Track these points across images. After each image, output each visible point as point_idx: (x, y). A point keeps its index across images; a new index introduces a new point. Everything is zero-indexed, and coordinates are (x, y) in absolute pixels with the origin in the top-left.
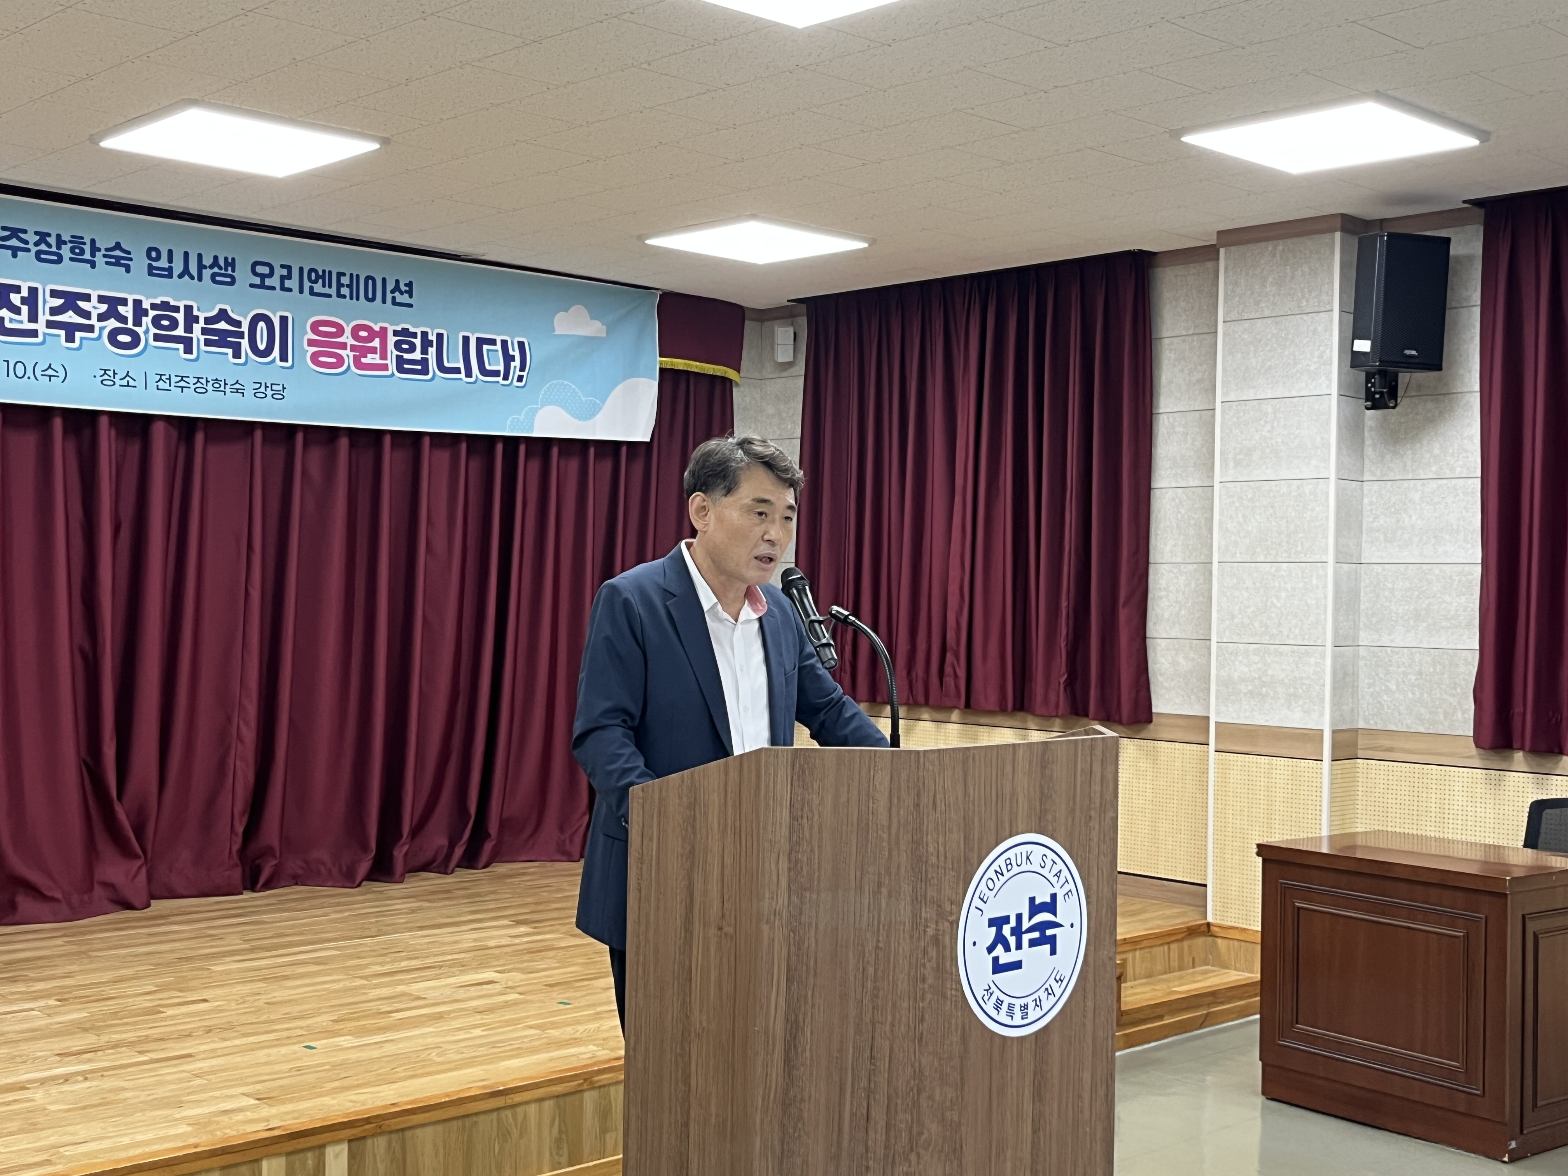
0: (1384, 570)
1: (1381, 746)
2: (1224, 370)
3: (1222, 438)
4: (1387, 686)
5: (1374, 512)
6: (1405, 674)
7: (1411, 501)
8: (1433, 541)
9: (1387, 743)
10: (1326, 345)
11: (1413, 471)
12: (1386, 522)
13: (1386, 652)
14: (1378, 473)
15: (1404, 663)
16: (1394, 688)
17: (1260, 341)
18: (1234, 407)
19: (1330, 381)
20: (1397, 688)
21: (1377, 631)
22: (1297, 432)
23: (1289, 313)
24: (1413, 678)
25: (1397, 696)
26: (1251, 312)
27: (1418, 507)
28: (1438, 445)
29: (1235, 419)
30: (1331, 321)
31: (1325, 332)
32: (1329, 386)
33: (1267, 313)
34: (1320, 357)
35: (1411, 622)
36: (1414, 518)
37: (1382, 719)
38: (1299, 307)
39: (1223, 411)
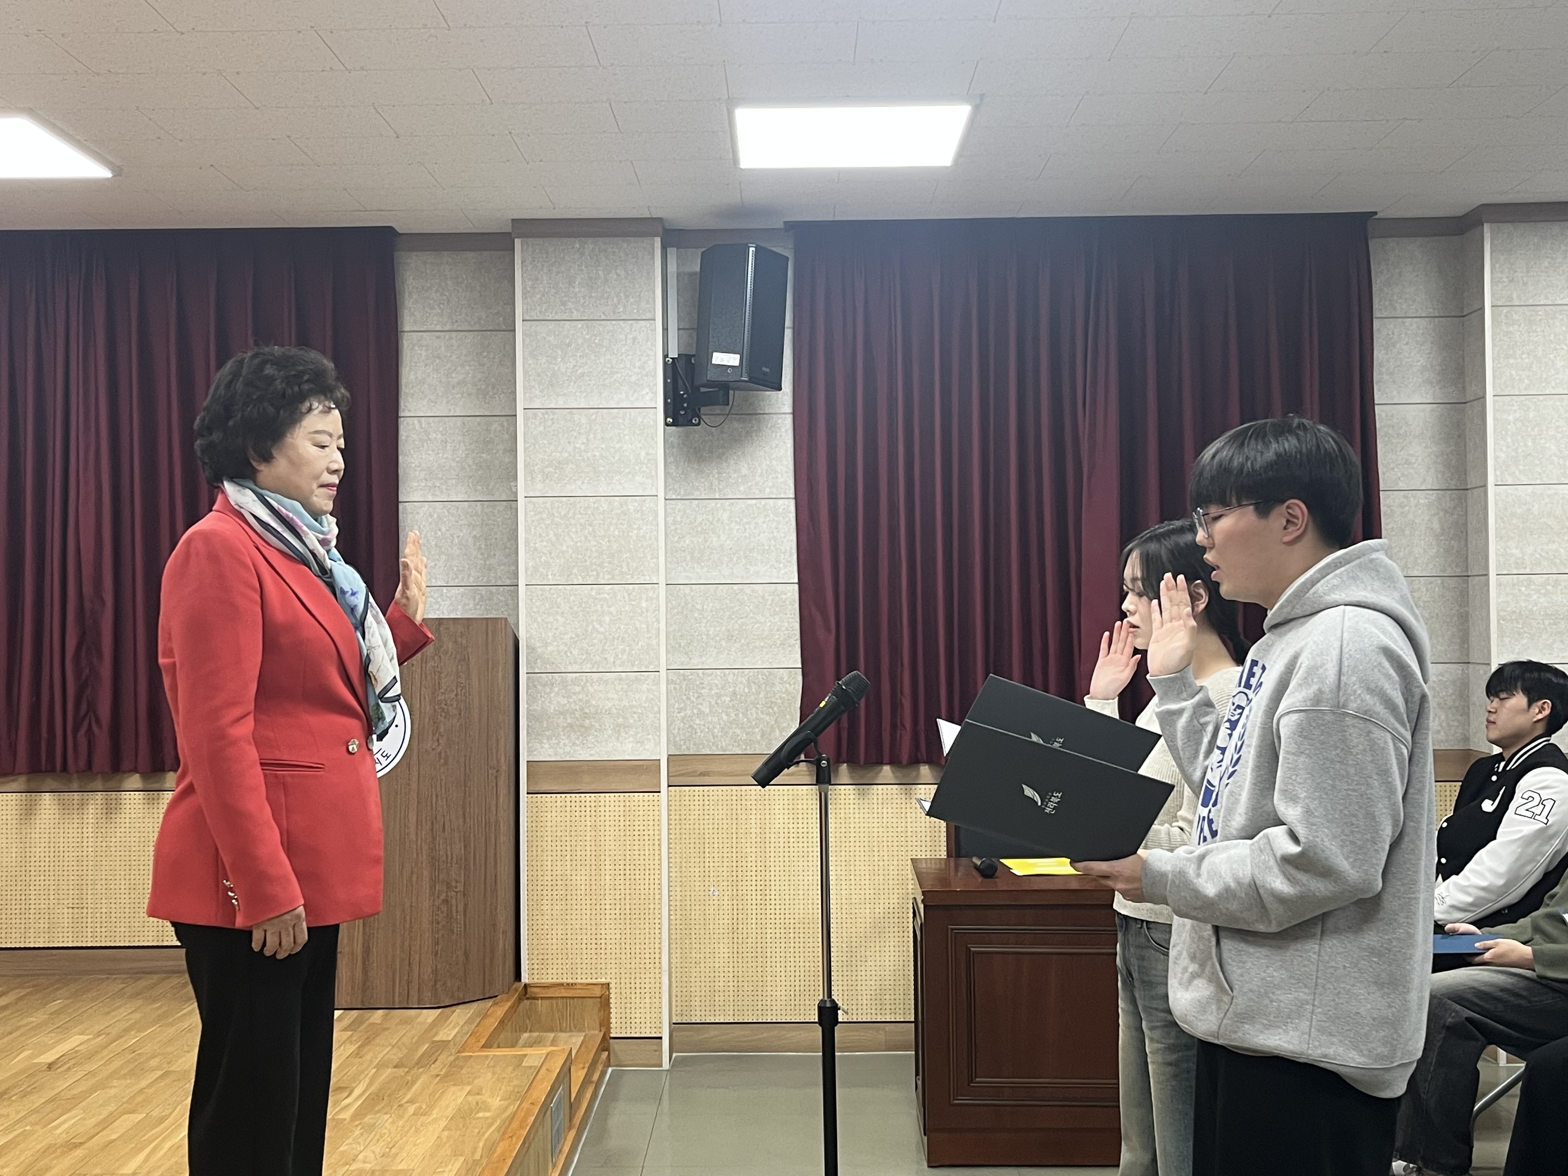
0: (691, 590)
1: (695, 772)
2: (525, 372)
3: (525, 449)
4: (699, 709)
5: (678, 531)
6: (719, 696)
7: (719, 520)
8: (744, 561)
9: (701, 768)
10: (648, 356)
11: (720, 491)
12: (693, 542)
13: (698, 674)
14: (682, 492)
15: (717, 685)
16: (707, 711)
17: (569, 345)
18: (540, 415)
19: (655, 394)
20: (710, 711)
21: (687, 654)
22: (617, 446)
23: (603, 317)
24: (728, 699)
25: (710, 718)
26: (556, 313)
27: (727, 528)
28: (746, 466)
29: (541, 428)
30: (654, 330)
31: (647, 341)
32: (654, 399)
33: (576, 315)
34: (642, 367)
35: (723, 643)
36: (723, 538)
37: (694, 744)
38: (614, 313)
39: (526, 419)
